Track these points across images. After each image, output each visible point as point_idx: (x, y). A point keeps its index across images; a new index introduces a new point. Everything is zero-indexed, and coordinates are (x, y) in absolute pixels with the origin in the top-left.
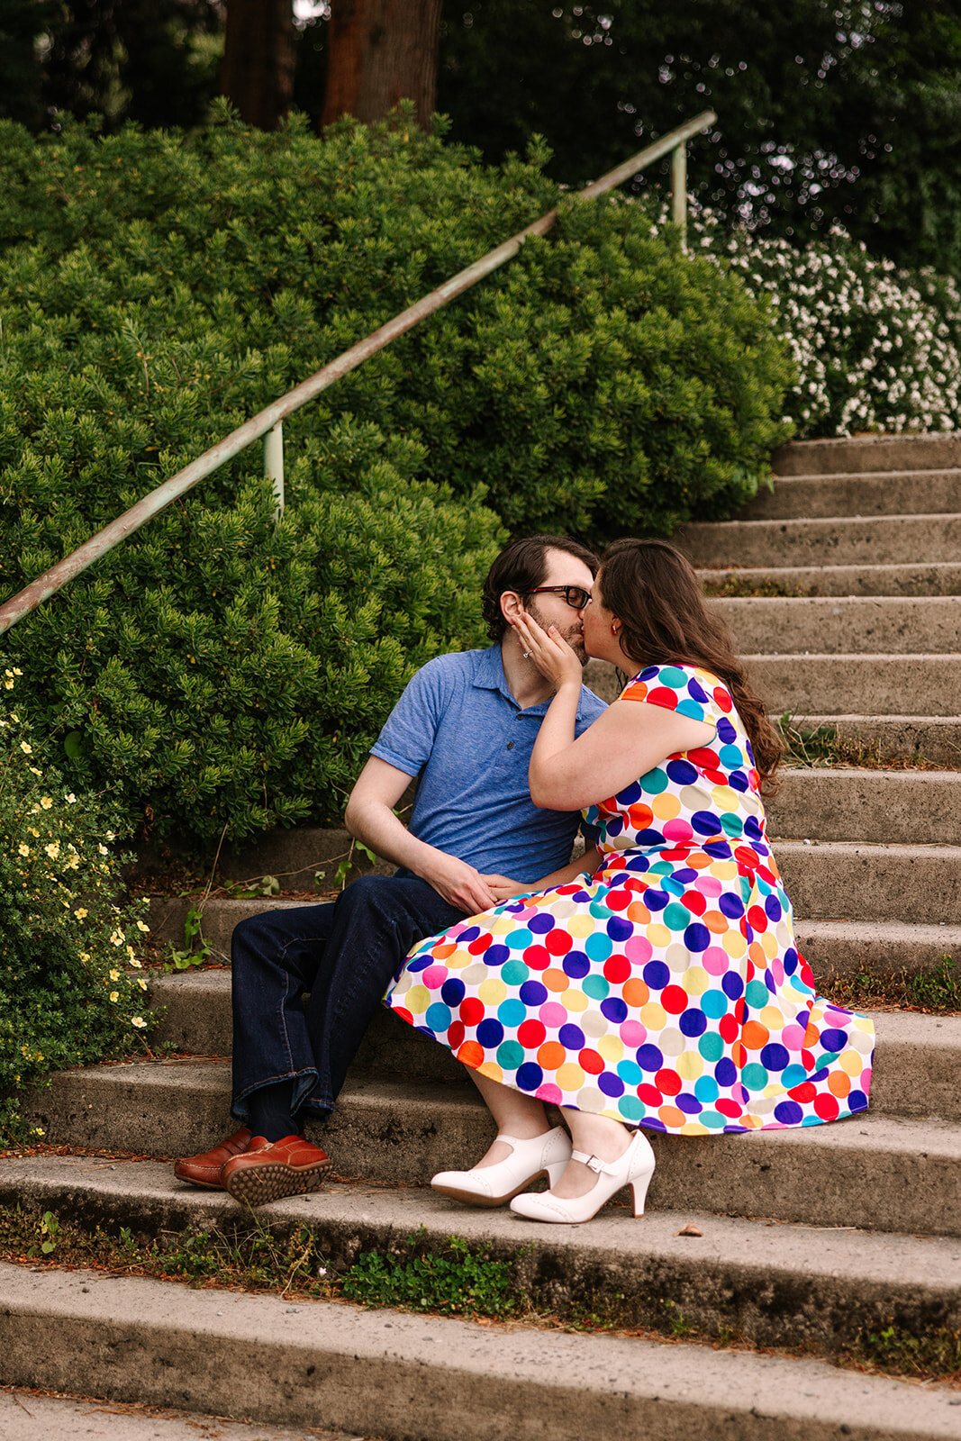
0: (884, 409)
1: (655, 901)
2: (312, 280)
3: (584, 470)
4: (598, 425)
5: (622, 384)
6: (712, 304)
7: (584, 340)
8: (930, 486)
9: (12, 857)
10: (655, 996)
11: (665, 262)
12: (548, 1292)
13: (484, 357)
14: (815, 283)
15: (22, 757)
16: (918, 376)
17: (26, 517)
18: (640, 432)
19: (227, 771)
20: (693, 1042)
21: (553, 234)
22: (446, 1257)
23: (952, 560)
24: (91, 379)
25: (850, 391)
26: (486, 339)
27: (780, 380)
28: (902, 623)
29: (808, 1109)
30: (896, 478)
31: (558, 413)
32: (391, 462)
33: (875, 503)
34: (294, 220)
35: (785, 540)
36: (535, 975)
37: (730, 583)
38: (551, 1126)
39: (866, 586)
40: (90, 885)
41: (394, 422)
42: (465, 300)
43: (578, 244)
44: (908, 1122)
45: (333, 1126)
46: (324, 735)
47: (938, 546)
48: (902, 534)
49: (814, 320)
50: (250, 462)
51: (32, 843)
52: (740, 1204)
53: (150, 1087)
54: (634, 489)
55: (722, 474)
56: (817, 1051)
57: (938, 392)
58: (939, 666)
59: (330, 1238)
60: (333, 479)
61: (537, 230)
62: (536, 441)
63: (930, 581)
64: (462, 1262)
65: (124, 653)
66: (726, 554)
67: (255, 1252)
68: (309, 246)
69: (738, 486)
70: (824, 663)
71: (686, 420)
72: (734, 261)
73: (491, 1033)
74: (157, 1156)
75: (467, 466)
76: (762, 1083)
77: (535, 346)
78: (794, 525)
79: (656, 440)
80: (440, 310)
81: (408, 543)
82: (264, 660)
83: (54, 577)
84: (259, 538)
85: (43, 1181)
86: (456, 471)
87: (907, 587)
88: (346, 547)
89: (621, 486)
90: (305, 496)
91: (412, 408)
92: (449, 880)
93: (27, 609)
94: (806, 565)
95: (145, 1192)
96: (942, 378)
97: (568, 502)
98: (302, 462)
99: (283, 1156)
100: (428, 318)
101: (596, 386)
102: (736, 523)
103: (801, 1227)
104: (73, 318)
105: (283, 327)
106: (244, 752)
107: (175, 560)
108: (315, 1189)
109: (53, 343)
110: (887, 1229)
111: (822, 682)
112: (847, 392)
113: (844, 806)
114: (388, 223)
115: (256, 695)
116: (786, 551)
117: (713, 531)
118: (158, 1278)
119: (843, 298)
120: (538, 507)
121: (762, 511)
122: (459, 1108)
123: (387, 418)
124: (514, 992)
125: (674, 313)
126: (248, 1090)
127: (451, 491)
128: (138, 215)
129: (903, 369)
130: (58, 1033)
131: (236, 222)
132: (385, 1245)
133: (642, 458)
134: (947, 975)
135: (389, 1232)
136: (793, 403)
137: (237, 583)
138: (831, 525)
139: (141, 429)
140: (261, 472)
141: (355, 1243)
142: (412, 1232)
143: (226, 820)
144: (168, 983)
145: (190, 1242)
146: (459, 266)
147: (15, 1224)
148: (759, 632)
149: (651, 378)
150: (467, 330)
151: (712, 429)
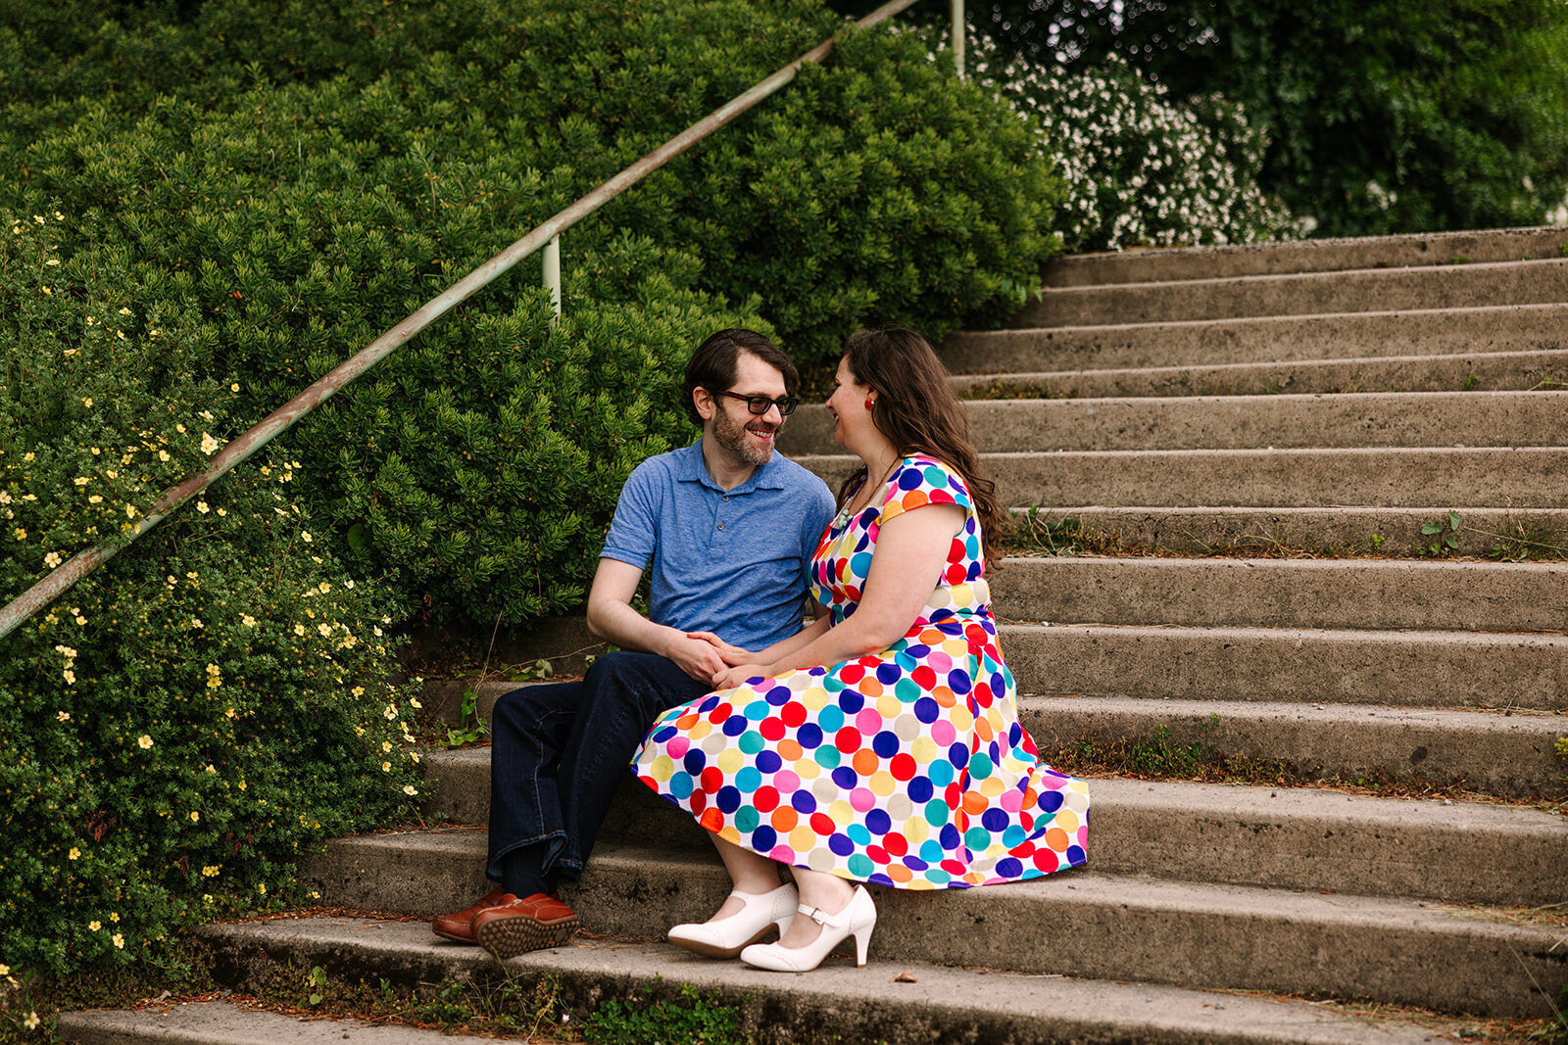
0: (1154, 225)
1: (888, 675)
2: (599, 105)
3: (858, 282)
4: (870, 238)
5: (893, 200)
6: (982, 126)
7: (855, 158)
8: (1191, 295)
9: (288, 636)
10: (885, 764)
11: (935, 86)
12: (772, 1035)
13: (761, 174)
14: (1088, 106)
15: (303, 545)
16: (1190, 193)
17: (314, 324)
18: (911, 246)
19: (501, 561)
20: (920, 808)
21: (829, 61)
22: (678, 1003)
23: (1208, 363)
24: (382, 197)
25: (1122, 208)
26: (763, 157)
27: (1049, 198)
28: (1151, 422)
29: (1028, 864)
30: (1159, 288)
31: (831, 227)
32: (667, 274)
33: (1139, 311)
34: (584, 50)
35: (1051, 348)
36: (771, 746)
37: (996, 387)
38: (783, 883)
39: (1123, 389)
40: (365, 665)
41: (675, 238)
42: (743, 122)
43: (853, 70)
44: (1117, 879)
45: (585, 887)
46: (595, 526)
47: (1194, 351)
48: (1160, 341)
49: (1087, 141)
50: (529, 272)
51: (307, 623)
52: (956, 955)
53: (417, 852)
54: (906, 299)
55: (990, 284)
56: (1036, 812)
57: (1210, 209)
58: (1182, 461)
59: (574, 988)
60: (610, 289)
61: (813, 57)
62: (810, 255)
63: (1183, 383)
64: (693, 1008)
65: (404, 450)
66: (996, 361)
67: (505, 1001)
68: (596, 72)
69: (1006, 296)
70: (1074, 459)
71: (955, 234)
72: (1010, 86)
73: (729, 799)
74: (422, 917)
75: (745, 279)
76: (984, 844)
77: (809, 165)
78: (1060, 333)
79: (927, 252)
80: (719, 131)
81: (676, 347)
82: (536, 456)
83: (334, 379)
84: (536, 344)
85: (312, 938)
86: (735, 283)
87: (1161, 389)
88: (618, 350)
89: (893, 297)
90: (580, 304)
91: (692, 224)
92: (691, 656)
93: (307, 408)
94: (1070, 369)
95: (406, 947)
96: (1215, 195)
97: (842, 311)
98: (579, 273)
99: (531, 911)
100: (708, 138)
101: (868, 202)
102: (1006, 332)
103: (1012, 975)
104: (372, 143)
105: (569, 148)
106: (518, 541)
107: (455, 363)
108: (563, 943)
109: (348, 165)
110: (1091, 976)
111: (1073, 477)
112: (1118, 208)
113: (1082, 591)
114: (671, 51)
115: (529, 489)
116: (1052, 357)
117: (984, 340)
118: (416, 1026)
119: (1114, 120)
120: (813, 316)
121: (1033, 321)
122: (699, 868)
123: (668, 234)
124: (750, 761)
125: (943, 134)
126: (501, 853)
127: (725, 301)
128: (441, 47)
129: (1173, 186)
130: (334, 802)
131: (528, 52)
132: (624, 993)
133: (912, 270)
134: (1163, 744)
135: (627, 980)
136: (1064, 219)
137: (512, 384)
138: (1093, 332)
139: (426, 242)
140: (539, 282)
141: (596, 992)
142: (649, 981)
143: (502, 607)
144: (441, 758)
145: (445, 993)
146: (738, 89)
147: (286, 978)
148: (1019, 432)
149: (920, 195)
150: (745, 150)
151: (979, 242)
